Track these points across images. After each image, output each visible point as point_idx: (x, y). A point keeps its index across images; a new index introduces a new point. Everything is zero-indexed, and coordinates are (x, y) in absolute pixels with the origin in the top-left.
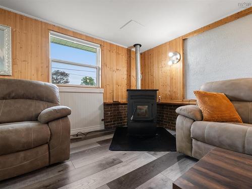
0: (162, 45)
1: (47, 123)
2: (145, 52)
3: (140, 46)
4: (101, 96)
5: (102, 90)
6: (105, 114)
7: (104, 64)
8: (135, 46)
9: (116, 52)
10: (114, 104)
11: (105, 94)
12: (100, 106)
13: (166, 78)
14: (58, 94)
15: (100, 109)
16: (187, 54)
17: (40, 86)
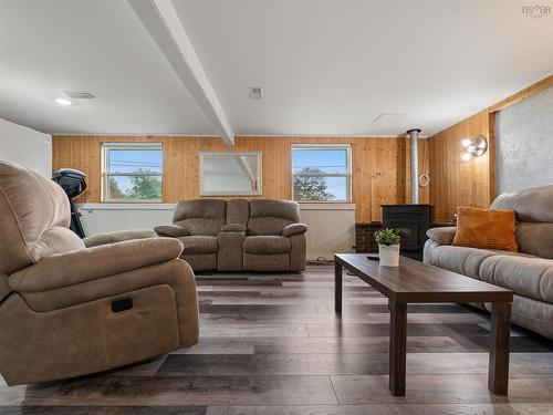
0: (458, 124)
1: (289, 236)
2: (434, 137)
3: (419, 131)
4: (353, 214)
5: (353, 206)
6: (358, 240)
7: (356, 169)
8: (409, 132)
9: (376, 149)
10: (372, 226)
11: (358, 211)
12: (351, 229)
13: (466, 182)
14: (298, 212)
15: (350, 231)
16: (498, 139)
17: (283, 204)
